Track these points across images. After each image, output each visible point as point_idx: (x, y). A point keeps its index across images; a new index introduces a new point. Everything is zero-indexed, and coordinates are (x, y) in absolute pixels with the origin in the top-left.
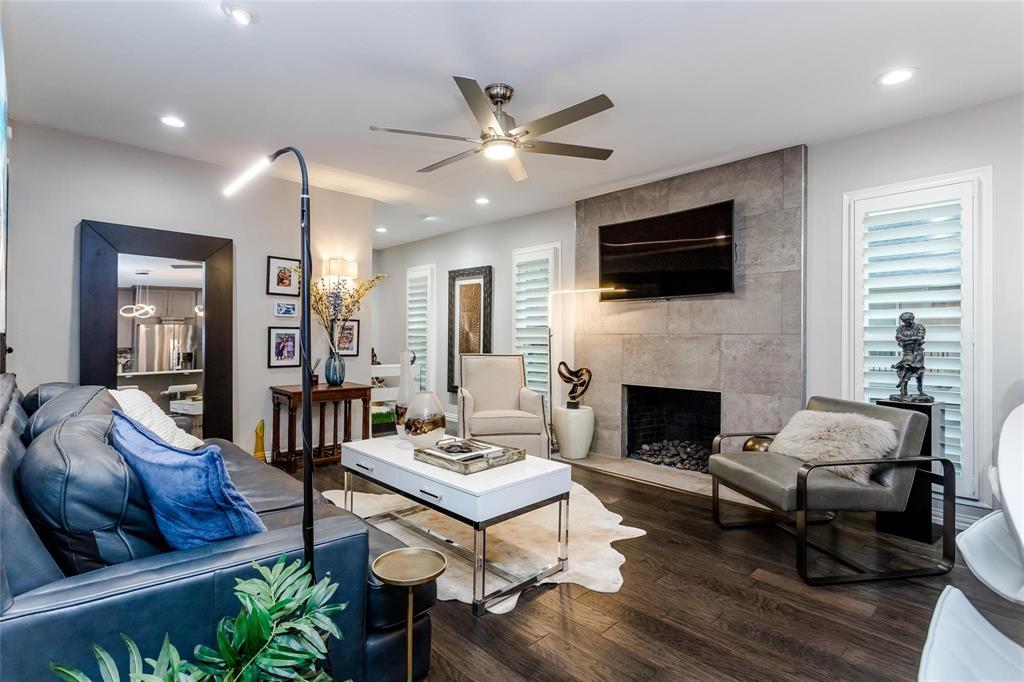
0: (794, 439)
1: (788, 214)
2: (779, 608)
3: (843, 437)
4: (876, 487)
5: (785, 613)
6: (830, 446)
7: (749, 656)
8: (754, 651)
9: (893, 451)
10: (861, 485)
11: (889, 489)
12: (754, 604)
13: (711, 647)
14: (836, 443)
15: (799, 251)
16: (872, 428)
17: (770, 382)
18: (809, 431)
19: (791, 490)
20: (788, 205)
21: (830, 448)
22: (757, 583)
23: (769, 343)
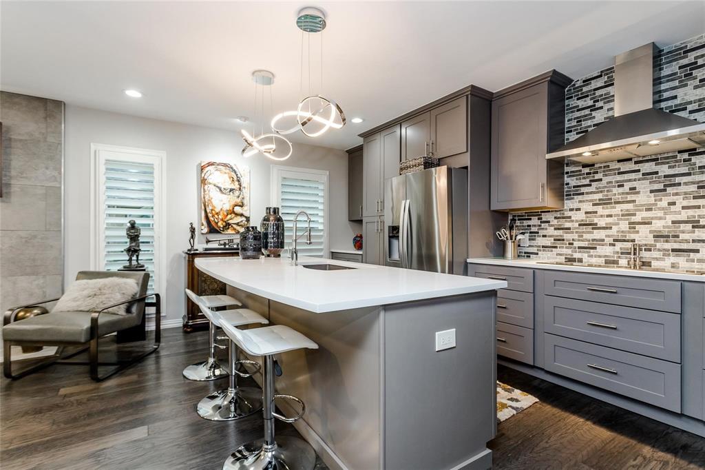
0: (75, 300)
1: (50, 146)
2: (88, 400)
3: (110, 291)
4: (130, 315)
5: (94, 400)
6: (103, 298)
7: (88, 428)
8: (89, 425)
9: (136, 294)
10: (122, 315)
11: (134, 315)
12: (72, 406)
13: (60, 439)
14: (106, 296)
15: (60, 173)
16: (125, 283)
17: (36, 266)
18: (86, 293)
19: (87, 329)
20: (50, 139)
21: (103, 299)
22: (65, 396)
23: (35, 237)
